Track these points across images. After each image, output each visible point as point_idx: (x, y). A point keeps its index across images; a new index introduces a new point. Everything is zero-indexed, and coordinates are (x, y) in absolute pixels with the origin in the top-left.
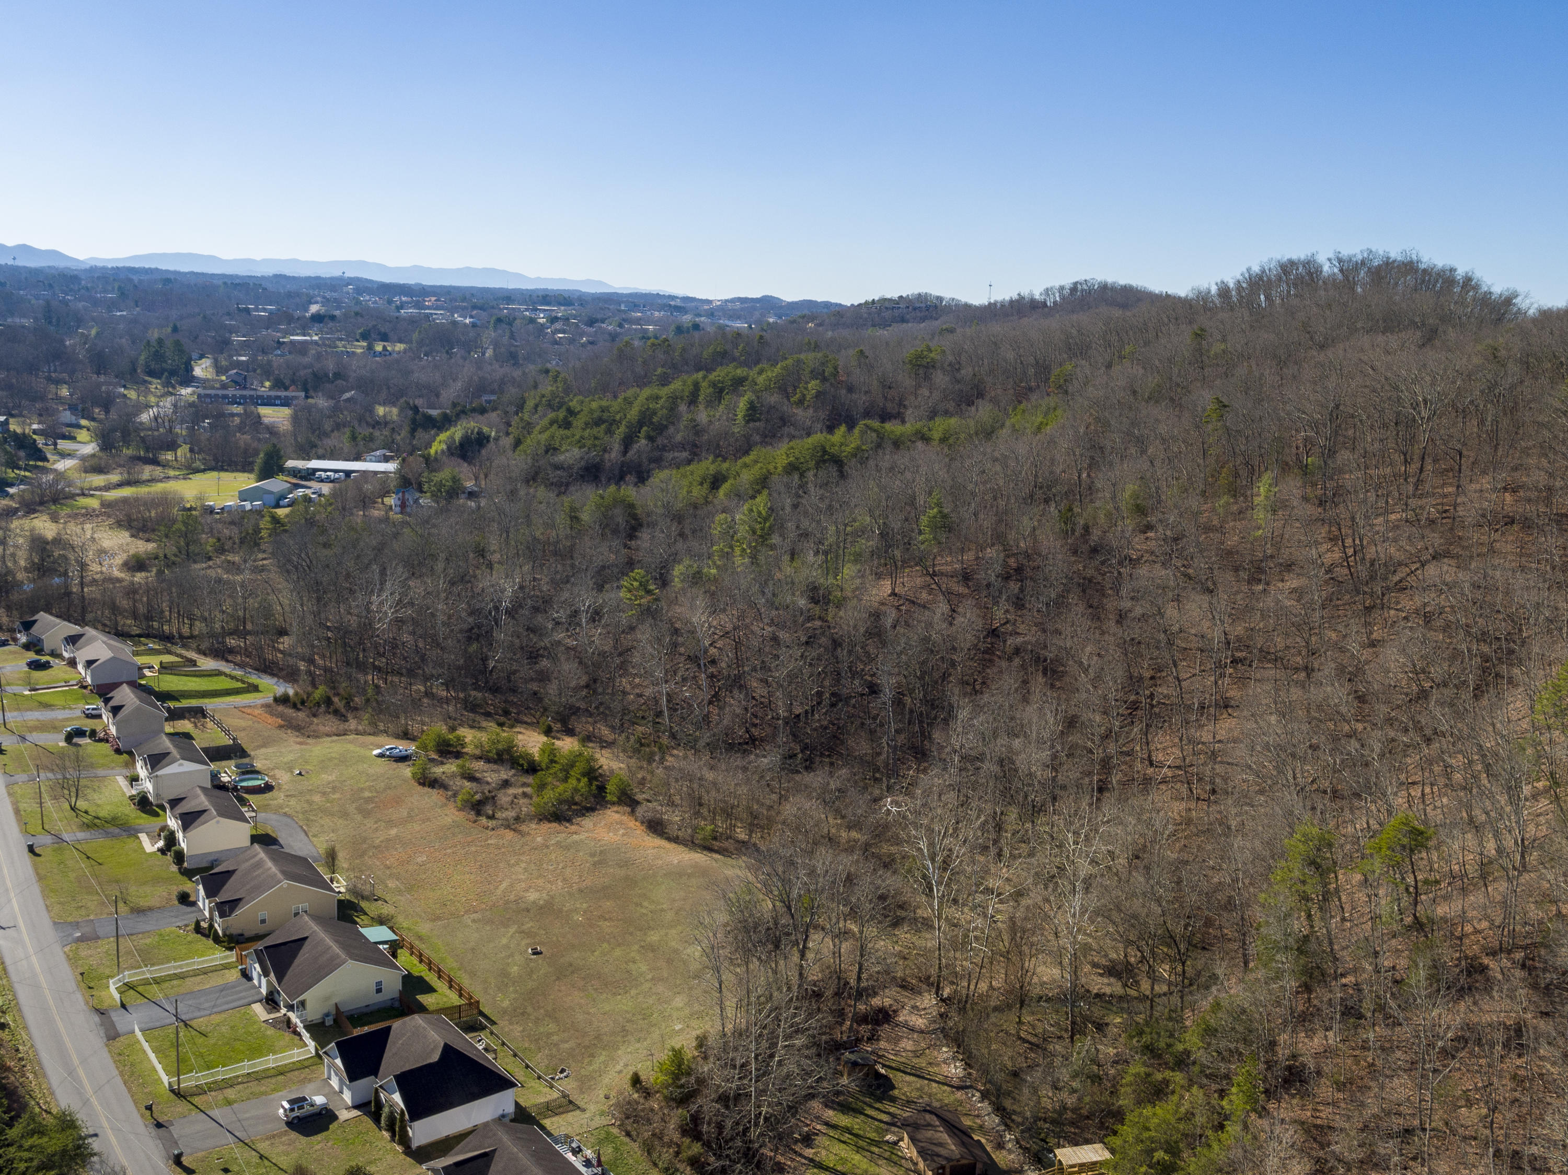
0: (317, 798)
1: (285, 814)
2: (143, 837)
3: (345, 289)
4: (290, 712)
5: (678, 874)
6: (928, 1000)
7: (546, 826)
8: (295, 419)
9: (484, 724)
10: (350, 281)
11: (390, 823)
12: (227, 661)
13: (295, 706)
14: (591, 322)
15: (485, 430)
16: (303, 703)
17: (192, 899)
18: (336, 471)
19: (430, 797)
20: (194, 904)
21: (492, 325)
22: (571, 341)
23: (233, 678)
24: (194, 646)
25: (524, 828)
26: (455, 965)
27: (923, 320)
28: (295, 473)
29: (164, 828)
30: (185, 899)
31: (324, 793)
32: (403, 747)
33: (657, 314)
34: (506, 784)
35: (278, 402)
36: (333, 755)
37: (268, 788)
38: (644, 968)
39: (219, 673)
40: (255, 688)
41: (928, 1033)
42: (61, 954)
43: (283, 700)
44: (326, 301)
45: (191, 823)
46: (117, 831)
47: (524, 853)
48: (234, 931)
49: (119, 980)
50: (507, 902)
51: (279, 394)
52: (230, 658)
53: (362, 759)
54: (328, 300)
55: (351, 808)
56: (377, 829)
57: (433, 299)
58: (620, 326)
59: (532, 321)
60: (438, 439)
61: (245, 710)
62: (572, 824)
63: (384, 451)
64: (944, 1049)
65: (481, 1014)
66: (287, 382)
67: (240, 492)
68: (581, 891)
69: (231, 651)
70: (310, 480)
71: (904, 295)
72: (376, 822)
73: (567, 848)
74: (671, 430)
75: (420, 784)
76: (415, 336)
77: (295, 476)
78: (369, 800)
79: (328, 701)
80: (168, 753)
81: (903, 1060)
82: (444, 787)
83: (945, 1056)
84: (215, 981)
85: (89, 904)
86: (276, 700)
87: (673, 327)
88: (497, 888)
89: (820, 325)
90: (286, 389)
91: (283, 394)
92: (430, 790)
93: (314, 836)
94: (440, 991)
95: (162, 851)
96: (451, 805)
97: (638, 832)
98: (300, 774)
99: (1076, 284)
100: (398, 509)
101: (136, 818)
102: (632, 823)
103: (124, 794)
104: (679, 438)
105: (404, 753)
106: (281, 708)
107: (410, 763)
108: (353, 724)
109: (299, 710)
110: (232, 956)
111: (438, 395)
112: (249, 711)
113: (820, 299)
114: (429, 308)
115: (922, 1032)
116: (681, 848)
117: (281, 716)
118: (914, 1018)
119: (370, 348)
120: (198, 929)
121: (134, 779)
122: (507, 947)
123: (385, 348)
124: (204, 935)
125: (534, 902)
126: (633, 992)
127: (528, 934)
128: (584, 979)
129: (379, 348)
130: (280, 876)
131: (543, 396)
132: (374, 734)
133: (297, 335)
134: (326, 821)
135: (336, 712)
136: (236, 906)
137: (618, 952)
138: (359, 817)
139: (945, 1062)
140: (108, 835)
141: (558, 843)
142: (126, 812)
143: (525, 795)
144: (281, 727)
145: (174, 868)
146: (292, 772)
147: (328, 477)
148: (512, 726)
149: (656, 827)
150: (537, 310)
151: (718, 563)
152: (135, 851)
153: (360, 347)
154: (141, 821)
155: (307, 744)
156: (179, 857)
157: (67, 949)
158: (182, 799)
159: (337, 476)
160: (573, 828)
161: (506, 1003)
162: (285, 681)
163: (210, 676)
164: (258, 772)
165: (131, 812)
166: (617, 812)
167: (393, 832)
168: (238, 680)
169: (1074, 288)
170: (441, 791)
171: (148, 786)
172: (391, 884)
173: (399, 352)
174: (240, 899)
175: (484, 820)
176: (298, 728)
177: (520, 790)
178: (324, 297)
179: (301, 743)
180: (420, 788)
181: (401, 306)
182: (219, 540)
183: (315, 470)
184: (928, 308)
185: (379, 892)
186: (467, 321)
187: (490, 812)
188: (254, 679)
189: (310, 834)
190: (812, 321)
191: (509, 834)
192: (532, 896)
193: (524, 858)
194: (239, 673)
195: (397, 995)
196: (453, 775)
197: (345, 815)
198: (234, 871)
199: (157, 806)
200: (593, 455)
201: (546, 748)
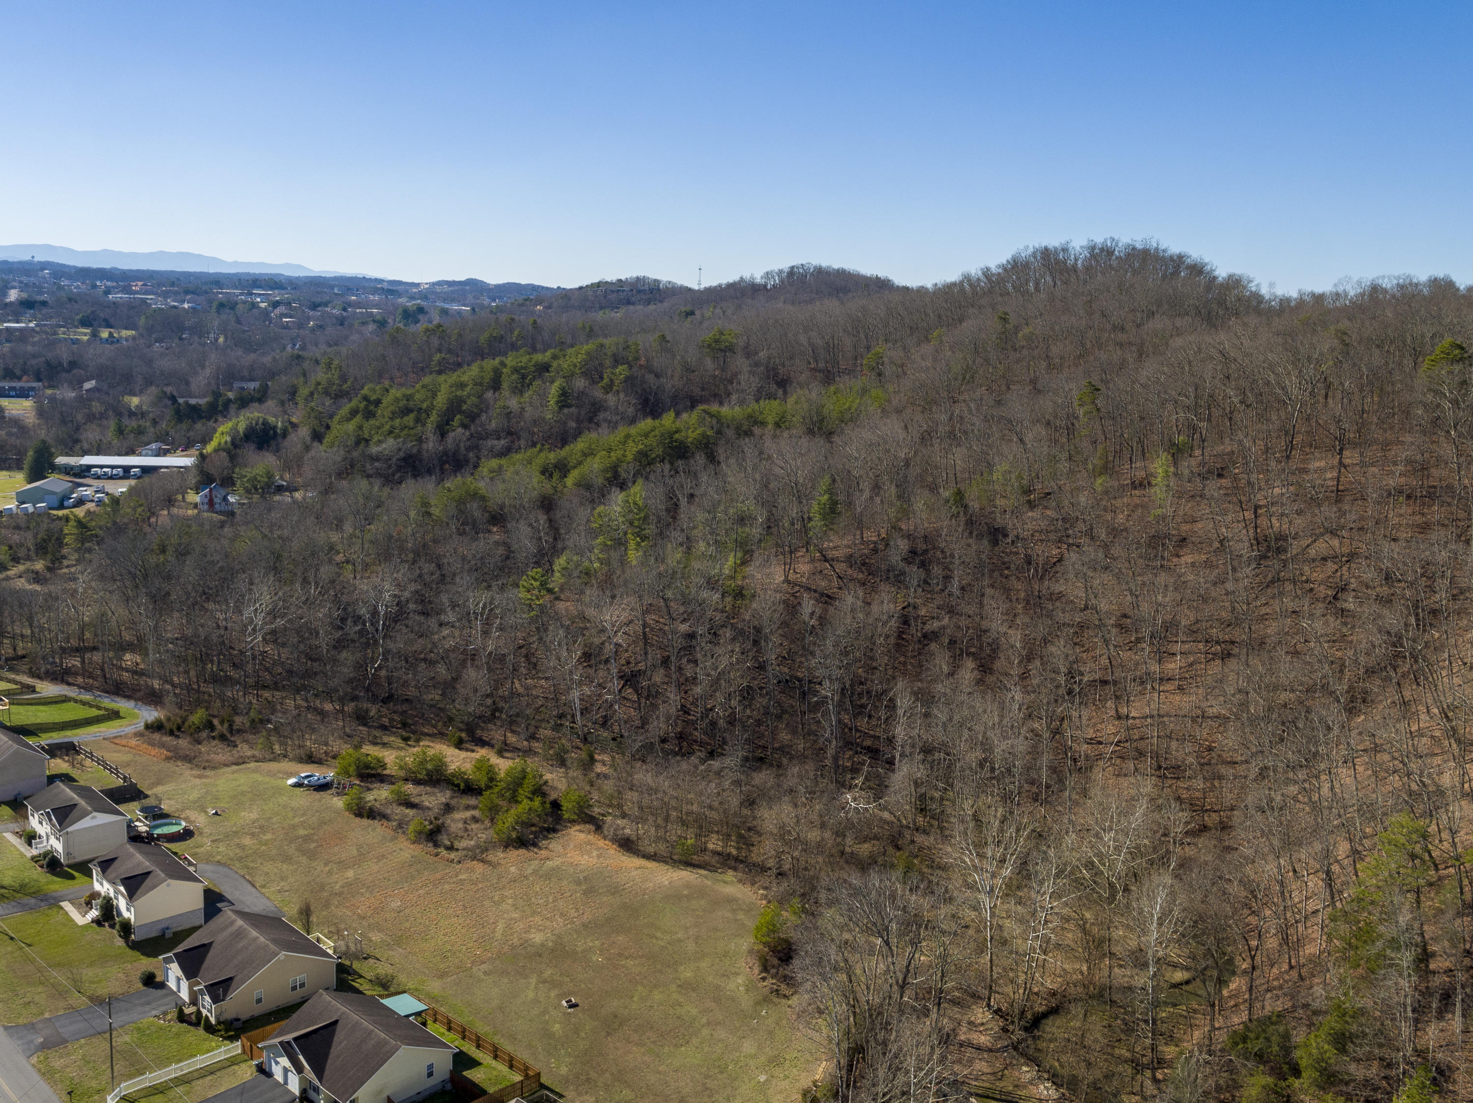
0: (247, 841)
1: (219, 863)
2: (67, 906)
3: (40, 274)
4: (167, 739)
5: (675, 897)
6: (981, 1014)
7: (515, 854)
8: (41, 412)
9: (386, 739)
10: (44, 265)
11: (343, 865)
12: (69, 684)
13: (171, 733)
14: (314, 306)
15: (271, 420)
16: (179, 728)
17: (158, 979)
18: (113, 467)
19: (374, 830)
20: (162, 985)
21: (214, 309)
22: (301, 326)
23: (84, 703)
24: (25, 668)
25: (491, 857)
26: (487, 1029)
27: (649, 302)
28: (67, 470)
29: (95, 895)
30: (150, 981)
31: (253, 835)
32: (319, 774)
33: (371, 297)
34: (448, 808)
35: (13, 393)
36: (245, 788)
37: (187, 834)
38: (694, 1012)
39: (66, 699)
40: (115, 715)
41: (998, 1050)
42: (30, 1068)
43: (155, 727)
44: (23, 287)
45: (137, 888)
46: (33, 901)
47: (504, 887)
48: (228, 1016)
49: (116, 1096)
50: (513, 947)
51: (14, 384)
52: (70, 680)
53: (279, 791)
54: (26, 285)
55: (291, 850)
56: (330, 873)
57: (140, 283)
58: (345, 309)
59: (254, 305)
60: (220, 430)
61: (116, 741)
62: (540, 848)
63: (159, 444)
64: (1025, 1069)
65: (543, 1087)
66: (18, 372)
67: (17, 494)
68: (585, 926)
69: (67, 672)
70: (85, 477)
71: (623, 278)
72: (326, 865)
73: (548, 876)
74: (484, 417)
75: (356, 815)
76: (142, 321)
77: (68, 474)
78: (307, 839)
79: (211, 726)
80: (75, 805)
81: (987, 1085)
82: (384, 817)
83: (1028, 1076)
84: (227, 1083)
85: (37, 998)
86: (148, 727)
87: (400, 311)
88: (494, 932)
89: (550, 307)
90: (19, 379)
91: (18, 385)
92: (370, 822)
93: (263, 886)
94: (485, 1063)
95: (98, 922)
96: (402, 838)
97: (612, 852)
98: (216, 814)
99: (792, 267)
100: (206, 507)
101: (48, 883)
102: (601, 843)
103: (22, 855)
104: (493, 424)
105: (322, 781)
106: (156, 736)
107: (333, 791)
108: (244, 749)
109: (178, 737)
110: (235, 1048)
111: (188, 383)
112: (124, 742)
113: (524, 282)
114: (137, 292)
115: (990, 1050)
116: (663, 867)
117: (163, 745)
118: (975, 1036)
119: (95, 335)
120: (182, 1018)
121: (30, 838)
122: (535, 1001)
123: (111, 334)
124: (190, 1023)
125: (542, 945)
126: (695, 1041)
127: (553, 984)
128: (636, 1031)
129: (105, 334)
130: (272, 947)
131: (319, 384)
132: (274, 760)
133: (9, 321)
134: (268, 867)
135: (222, 738)
136: (229, 987)
137: (657, 996)
138: (304, 860)
139: (1031, 1082)
140: (24, 907)
141: (535, 872)
142: (35, 877)
143: (475, 820)
144: (168, 759)
145: (120, 942)
146: (206, 812)
147: (106, 474)
148: (418, 741)
149: (627, 845)
150: (252, 294)
151: (600, 556)
152: (64, 925)
153: (83, 334)
154: (56, 887)
155: (206, 777)
156: (126, 928)
157: (34, 1060)
158: (113, 860)
159: (115, 472)
160: (544, 853)
161: (564, 1070)
162: (146, 704)
163: (56, 702)
164: (166, 816)
165: (39, 876)
166: (580, 831)
167: (350, 874)
168: (91, 706)
169: (792, 272)
170: (385, 823)
171: (57, 846)
172: (376, 937)
173: (127, 340)
174: (231, 979)
175: (444, 852)
176: (188, 759)
177: (468, 814)
178: (21, 282)
179: (199, 777)
180: (358, 820)
181: (107, 292)
182: (11, 547)
183: (89, 467)
184: (651, 291)
185: (368, 950)
186: (186, 306)
187: (448, 843)
188: (109, 703)
189: (258, 885)
190: (540, 304)
191: (479, 867)
192: (538, 938)
193: (507, 893)
194: (87, 697)
195: (447, 1076)
196: (388, 802)
197: (287, 859)
198: (210, 944)
199: (69, 866)
200: (410, 446)
201: (482, 765)
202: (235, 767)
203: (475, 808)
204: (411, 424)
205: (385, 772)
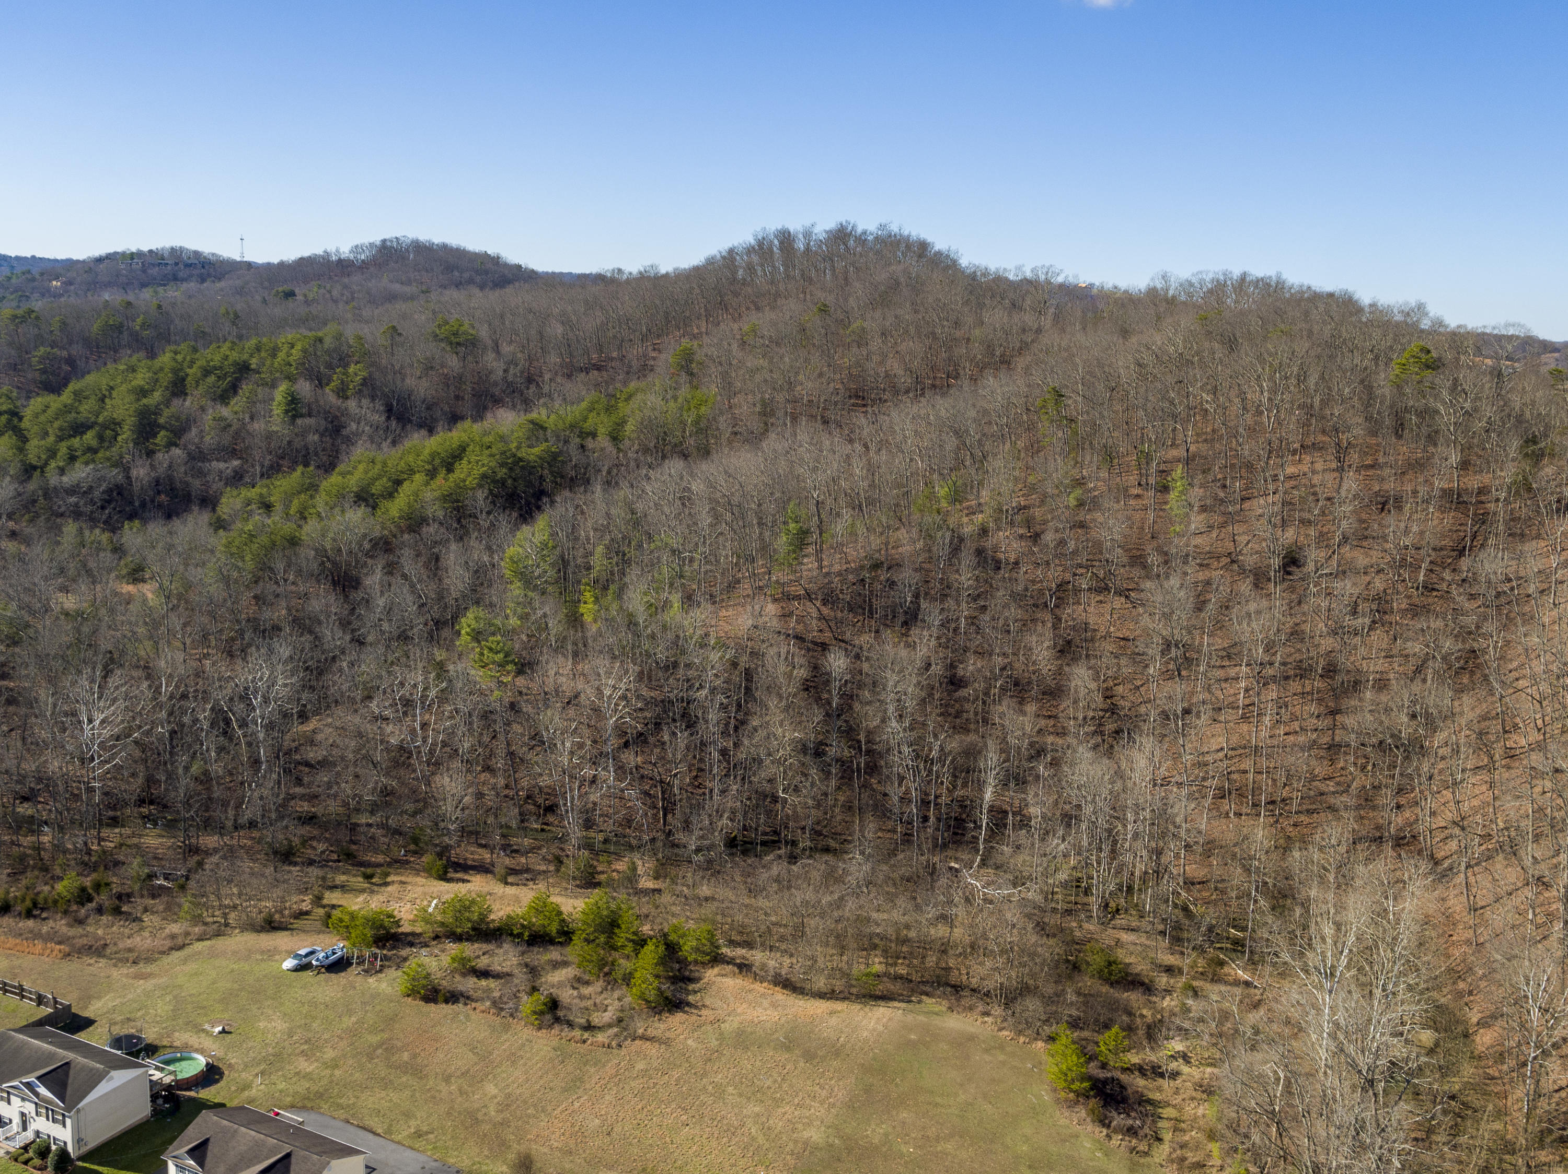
0: (306, 1066)
7: (677, 1022)
11: (472, 1078)
13: (32, 914)
16: (34, 905)
19: (468, 1018)
25: (651, 1032)
31: (306, 1055)
34: (533, 970)
36: (226, 984)
37: (216, 1072)
47: (705, 1071)
50: (797, 1156)
53: (281, 982)
55: (382, 1069)
56: (463, 1093)
62: (698, 1008)
68: (851, 1107)
72: (447, 1082)
73: (743, 1046)
74: (193, 432)
75: (427, 1001)
78: (387, 1048)
80: (67, 1064)
82: (464, 996)
88: (753, 1138)
92: (454, 1007)
93: (389, 1132)
96: (517, 1024)
98: (224, 1031)
102: (759, 987)
104: (208, 441)
105: (333, 958)
107: (356, 968)
108: (162, 925)
109: (46, 919)
125: (828, 1145)
134: (370, 1101)
135: (115, 910)
138: (411, 1080)
141: (722, 1042)
143: (581, 981)
144: (67, 956)
146: (210, 1033)
155: (150, 975)
160: (707, 1013)
166: (721, 975)
167: (492, 1090)
170: (474, 1005)
175: (588, 1035)
176: (95, 951)
177: (565, 974)
179: (140, 977)
180: (432, 1007)
184: (203, 265)
187: (582, 1021)
189: (381, 1131)
190: (56, 279)
191: (649, 1048)
192: (814, 1136)
193: (718, 1079)
197: (387, 1083)
199: (81, 1158)
200: (115, 475)
201: (541, 907)
202: (176, 955)
203: (565, 964)
204: (94, 443)
205: (400, 930)
